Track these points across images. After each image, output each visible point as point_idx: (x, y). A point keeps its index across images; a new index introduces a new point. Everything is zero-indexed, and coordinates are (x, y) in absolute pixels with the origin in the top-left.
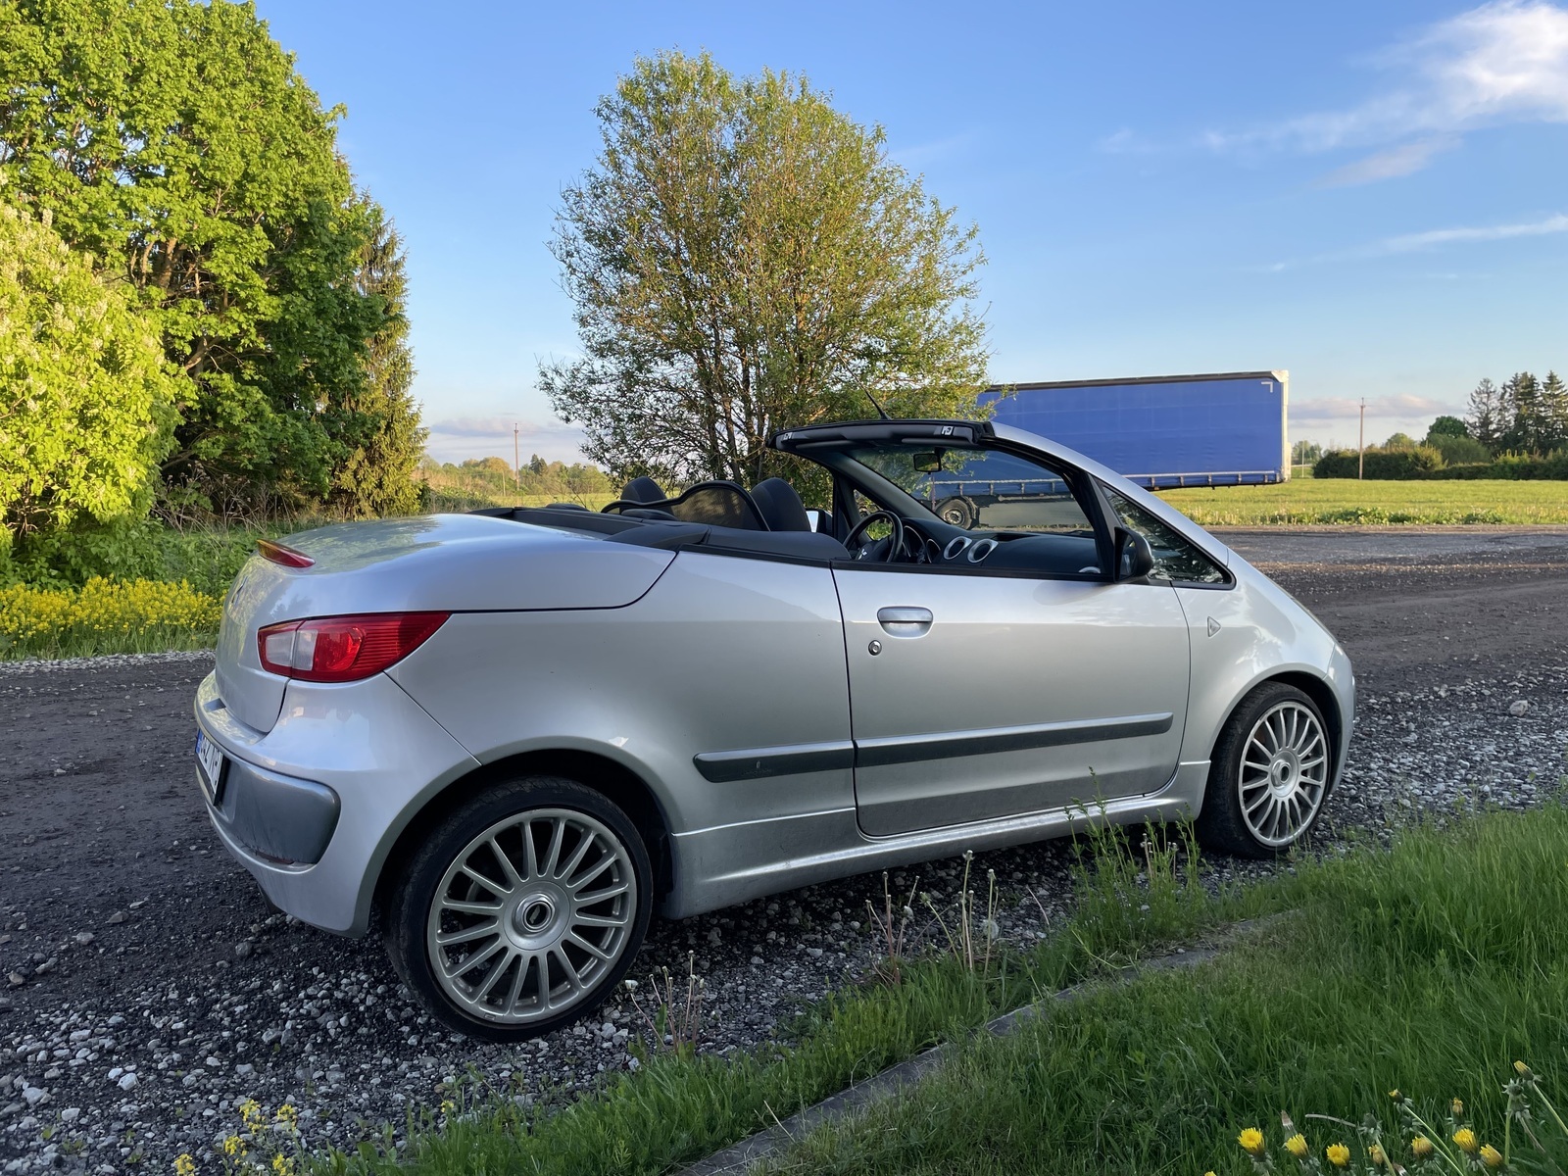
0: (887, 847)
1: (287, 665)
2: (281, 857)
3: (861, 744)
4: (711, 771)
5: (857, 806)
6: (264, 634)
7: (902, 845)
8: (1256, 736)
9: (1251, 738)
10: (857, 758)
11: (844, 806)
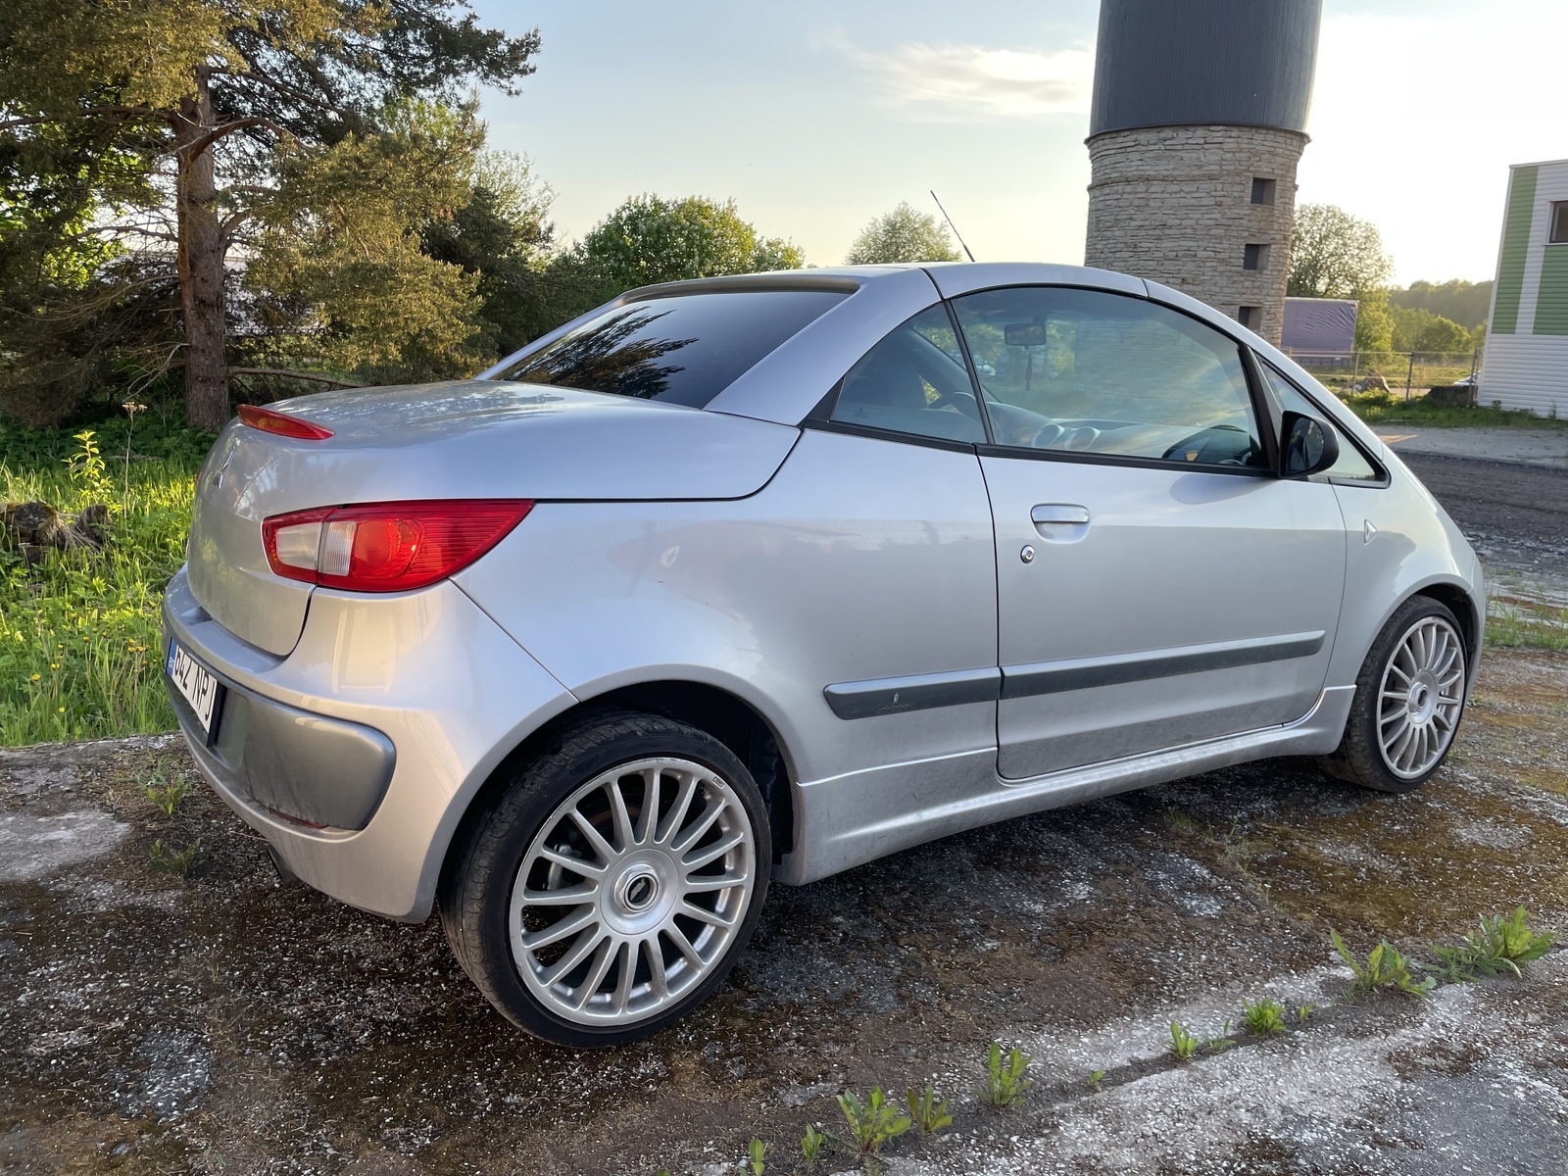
0: (1023, 792)
1: (311, 567)
2: (312, 820)
3: (1009, 672)
4: (844, 707)
5: (998, 746)
6: (271, 527)
7: (1040, 789)
8: (1395, 664)
9: (1390, 665)
10: (1004, 688)
11: (983, 745)
